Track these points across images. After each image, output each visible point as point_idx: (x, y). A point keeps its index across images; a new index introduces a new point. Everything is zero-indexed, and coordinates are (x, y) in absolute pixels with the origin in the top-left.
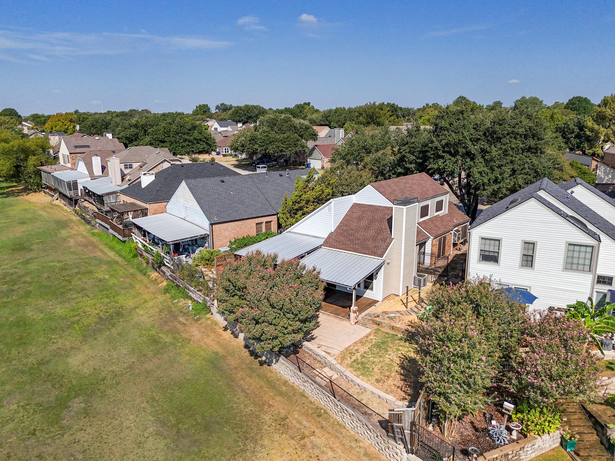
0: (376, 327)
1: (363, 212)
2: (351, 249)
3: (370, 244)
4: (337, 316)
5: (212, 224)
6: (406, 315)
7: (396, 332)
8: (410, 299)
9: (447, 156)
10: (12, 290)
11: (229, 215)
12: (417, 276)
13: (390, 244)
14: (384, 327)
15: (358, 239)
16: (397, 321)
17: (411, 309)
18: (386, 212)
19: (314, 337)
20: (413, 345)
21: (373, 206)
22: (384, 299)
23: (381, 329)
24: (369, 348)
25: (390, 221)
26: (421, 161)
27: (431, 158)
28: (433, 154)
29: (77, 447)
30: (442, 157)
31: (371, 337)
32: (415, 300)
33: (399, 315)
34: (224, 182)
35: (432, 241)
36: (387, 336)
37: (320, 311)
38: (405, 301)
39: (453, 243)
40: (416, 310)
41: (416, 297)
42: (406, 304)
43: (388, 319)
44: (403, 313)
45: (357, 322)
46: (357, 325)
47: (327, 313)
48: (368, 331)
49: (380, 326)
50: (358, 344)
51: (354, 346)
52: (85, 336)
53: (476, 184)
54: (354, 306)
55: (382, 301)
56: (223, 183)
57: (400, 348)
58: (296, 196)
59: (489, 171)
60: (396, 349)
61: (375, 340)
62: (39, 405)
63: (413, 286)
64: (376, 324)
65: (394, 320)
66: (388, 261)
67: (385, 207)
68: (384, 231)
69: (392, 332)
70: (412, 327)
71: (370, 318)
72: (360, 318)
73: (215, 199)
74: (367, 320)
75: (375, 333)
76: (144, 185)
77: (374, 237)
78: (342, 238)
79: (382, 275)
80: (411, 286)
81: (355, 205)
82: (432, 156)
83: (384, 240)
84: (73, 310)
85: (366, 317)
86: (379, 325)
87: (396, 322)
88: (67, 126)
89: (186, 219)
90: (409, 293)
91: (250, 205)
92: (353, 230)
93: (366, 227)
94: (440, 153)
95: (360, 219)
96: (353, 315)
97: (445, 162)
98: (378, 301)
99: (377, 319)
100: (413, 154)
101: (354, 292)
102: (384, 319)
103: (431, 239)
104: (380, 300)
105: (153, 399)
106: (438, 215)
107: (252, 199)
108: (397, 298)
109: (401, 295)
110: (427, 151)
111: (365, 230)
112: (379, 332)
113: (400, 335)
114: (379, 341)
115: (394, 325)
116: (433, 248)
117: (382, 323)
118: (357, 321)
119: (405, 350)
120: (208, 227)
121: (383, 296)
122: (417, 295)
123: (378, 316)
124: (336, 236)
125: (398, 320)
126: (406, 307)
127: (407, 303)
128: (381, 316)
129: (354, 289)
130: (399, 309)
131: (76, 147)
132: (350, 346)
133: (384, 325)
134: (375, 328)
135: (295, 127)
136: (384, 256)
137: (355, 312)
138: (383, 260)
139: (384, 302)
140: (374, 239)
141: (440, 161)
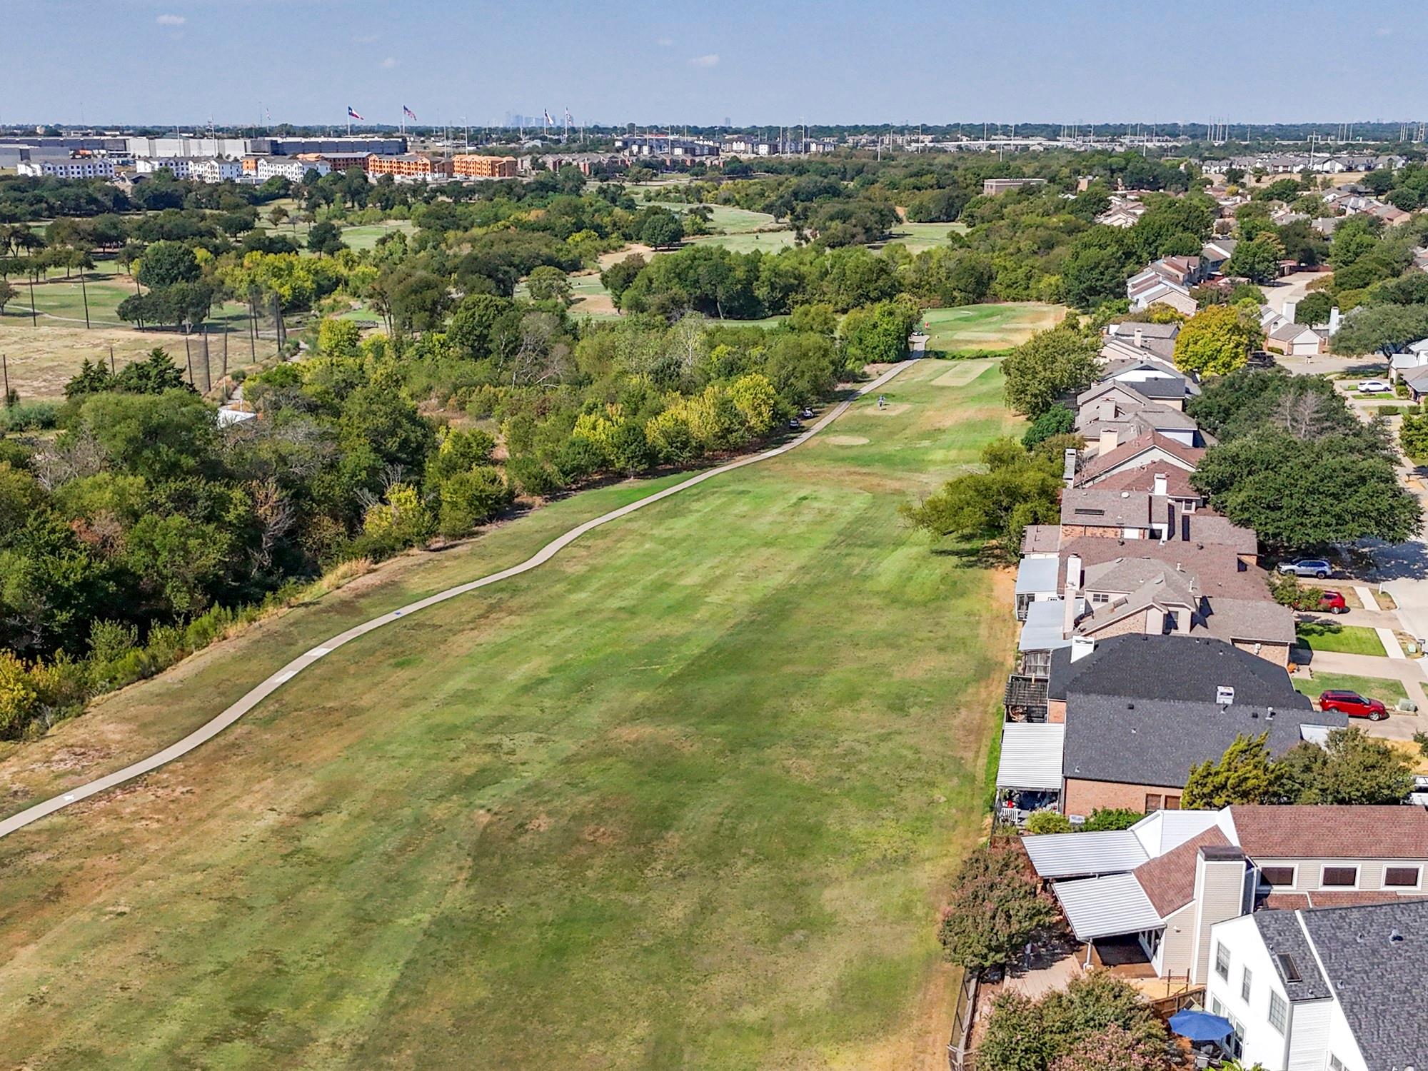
5: (1066, 777)
10: (841, 779)
11: (1103, 770)
29: (774, 968)
34: (1132, 708)
52: (855, 872)
56: (1130, 710)
62: (775, 921)
73: (1099, 736)
76: (1074, 659)
84: (868, 834)
88: (1219, 344)
91: (1150, 761)
105: (851, 961)
131: (1078, 511)
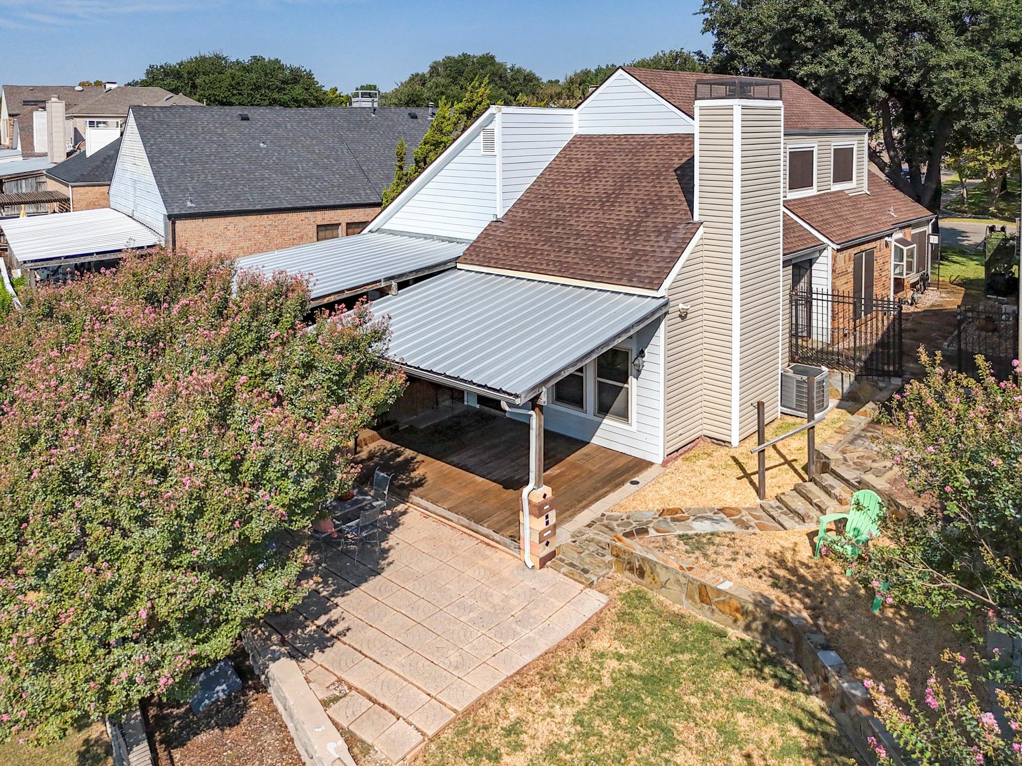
0: (627, 581)
1: (601, 156)
2: (551, 267)
3: (618, 247)
4: (473, 525)
5: (172, 218)
6: (762, 527)
7: (718, 615)
8: (772, 459)
9: (854, 36)
11: (238, 197)
12: (790, 373)
13: (686, 242)
14: (663, 586)
15: (578, 235)
16: (721, 560)
17: (778, 498)
18: (674, 149)
19: (334, 631)
20: (801, 698)
21: (633, 136)
22: (671, 457)
23: (650, 594)
24: (577, 721)
25: (685, 174)
26: (778, 61)
27: (806, 50)
28: (809, 39)
30: (841, 42)
31: (601, 643)
32: (789, 463)
33: (728, 526)
34: (248, 119)
35: (834, 259)
36: (676, 636)
37: (414, 498)
38: (752, 465)
39: (895, 279)
40: (799, 504)
41: (796, 448)
42: (755, 478)
43: (683, 547)
44: (746, 517)
45: (553, 555)
46: (548, 572)
47: (439, 510)
48: (594, 601)
49: (648, 579)
50: (532, 683)
51: (506, 699)
53: (949, 99)
54: (538, 485)
55: (665, 464)
56: (245, 123)
57: (742, 721)
58: (425, 144)
59: (988, 60)
60: (721, 729)
61: (613, 664)
63: (780, 408)
64: (631, 570)
65: (711, 550)
66: (681, 306)
67: (672, 136)
68: (668, 202)
69: (700, 615)
70: (789, 587)
71: (606, 538)
72: (564, 534)
73: (210, 156)
74: (593, 547)
75: (622, 616)
76: (90, 152)
77: (631, 225)
78: (524, 236)
79: (662, 362)
80: (775, 409)
81: (579, 141)
82: (809, 45)
83: (666, 231)
85: (591, 533)
86: (641, 573)
87: (715, 564)
89: (136, 215)
90: (768, 432)
91: (306, 177)
92: (563, 209)
93: (608, 196)
94: (834, 28)
95: (588, 176)
96: (530, 526)
97: (850, 51)
98: (651, 464)
99: (636, 547)
100: (754, 51)
101: (534, 423)
102: (666, 546)
103: (828, 253)
104: (658, 459)
106: (842, 191)
107: (316, 164)
108: (723, 451)
109: (735, 442)
110: (793, 30)
111: (602, 205)
112: (639, 613)
113: (736, 634)
114: (637, 668)
115: (708, 578)
116: (838, 283)
117: (653, 564)
118: (548, 550)
119: (766, 737)
120: (162, 225)
121: (666, 442)
122: (801, 442)
123: (642, 531)
124: (507, 229)
125: (728, 554)
126: (760, 491)
127: (762, 470)
128: (652, 532)
129: (534, 403)
130: (729, 500)
132: (482, 703)
133: (663, 576)
134: (623, 590)
135: (501, 78)
136: (667, 283)
137: (538, 511)
138: (662, 301)
139: (672, 466)
140: (633, 230)
141: (834, 54)
